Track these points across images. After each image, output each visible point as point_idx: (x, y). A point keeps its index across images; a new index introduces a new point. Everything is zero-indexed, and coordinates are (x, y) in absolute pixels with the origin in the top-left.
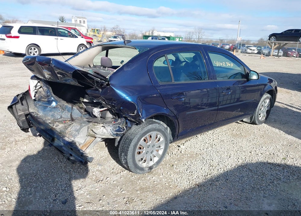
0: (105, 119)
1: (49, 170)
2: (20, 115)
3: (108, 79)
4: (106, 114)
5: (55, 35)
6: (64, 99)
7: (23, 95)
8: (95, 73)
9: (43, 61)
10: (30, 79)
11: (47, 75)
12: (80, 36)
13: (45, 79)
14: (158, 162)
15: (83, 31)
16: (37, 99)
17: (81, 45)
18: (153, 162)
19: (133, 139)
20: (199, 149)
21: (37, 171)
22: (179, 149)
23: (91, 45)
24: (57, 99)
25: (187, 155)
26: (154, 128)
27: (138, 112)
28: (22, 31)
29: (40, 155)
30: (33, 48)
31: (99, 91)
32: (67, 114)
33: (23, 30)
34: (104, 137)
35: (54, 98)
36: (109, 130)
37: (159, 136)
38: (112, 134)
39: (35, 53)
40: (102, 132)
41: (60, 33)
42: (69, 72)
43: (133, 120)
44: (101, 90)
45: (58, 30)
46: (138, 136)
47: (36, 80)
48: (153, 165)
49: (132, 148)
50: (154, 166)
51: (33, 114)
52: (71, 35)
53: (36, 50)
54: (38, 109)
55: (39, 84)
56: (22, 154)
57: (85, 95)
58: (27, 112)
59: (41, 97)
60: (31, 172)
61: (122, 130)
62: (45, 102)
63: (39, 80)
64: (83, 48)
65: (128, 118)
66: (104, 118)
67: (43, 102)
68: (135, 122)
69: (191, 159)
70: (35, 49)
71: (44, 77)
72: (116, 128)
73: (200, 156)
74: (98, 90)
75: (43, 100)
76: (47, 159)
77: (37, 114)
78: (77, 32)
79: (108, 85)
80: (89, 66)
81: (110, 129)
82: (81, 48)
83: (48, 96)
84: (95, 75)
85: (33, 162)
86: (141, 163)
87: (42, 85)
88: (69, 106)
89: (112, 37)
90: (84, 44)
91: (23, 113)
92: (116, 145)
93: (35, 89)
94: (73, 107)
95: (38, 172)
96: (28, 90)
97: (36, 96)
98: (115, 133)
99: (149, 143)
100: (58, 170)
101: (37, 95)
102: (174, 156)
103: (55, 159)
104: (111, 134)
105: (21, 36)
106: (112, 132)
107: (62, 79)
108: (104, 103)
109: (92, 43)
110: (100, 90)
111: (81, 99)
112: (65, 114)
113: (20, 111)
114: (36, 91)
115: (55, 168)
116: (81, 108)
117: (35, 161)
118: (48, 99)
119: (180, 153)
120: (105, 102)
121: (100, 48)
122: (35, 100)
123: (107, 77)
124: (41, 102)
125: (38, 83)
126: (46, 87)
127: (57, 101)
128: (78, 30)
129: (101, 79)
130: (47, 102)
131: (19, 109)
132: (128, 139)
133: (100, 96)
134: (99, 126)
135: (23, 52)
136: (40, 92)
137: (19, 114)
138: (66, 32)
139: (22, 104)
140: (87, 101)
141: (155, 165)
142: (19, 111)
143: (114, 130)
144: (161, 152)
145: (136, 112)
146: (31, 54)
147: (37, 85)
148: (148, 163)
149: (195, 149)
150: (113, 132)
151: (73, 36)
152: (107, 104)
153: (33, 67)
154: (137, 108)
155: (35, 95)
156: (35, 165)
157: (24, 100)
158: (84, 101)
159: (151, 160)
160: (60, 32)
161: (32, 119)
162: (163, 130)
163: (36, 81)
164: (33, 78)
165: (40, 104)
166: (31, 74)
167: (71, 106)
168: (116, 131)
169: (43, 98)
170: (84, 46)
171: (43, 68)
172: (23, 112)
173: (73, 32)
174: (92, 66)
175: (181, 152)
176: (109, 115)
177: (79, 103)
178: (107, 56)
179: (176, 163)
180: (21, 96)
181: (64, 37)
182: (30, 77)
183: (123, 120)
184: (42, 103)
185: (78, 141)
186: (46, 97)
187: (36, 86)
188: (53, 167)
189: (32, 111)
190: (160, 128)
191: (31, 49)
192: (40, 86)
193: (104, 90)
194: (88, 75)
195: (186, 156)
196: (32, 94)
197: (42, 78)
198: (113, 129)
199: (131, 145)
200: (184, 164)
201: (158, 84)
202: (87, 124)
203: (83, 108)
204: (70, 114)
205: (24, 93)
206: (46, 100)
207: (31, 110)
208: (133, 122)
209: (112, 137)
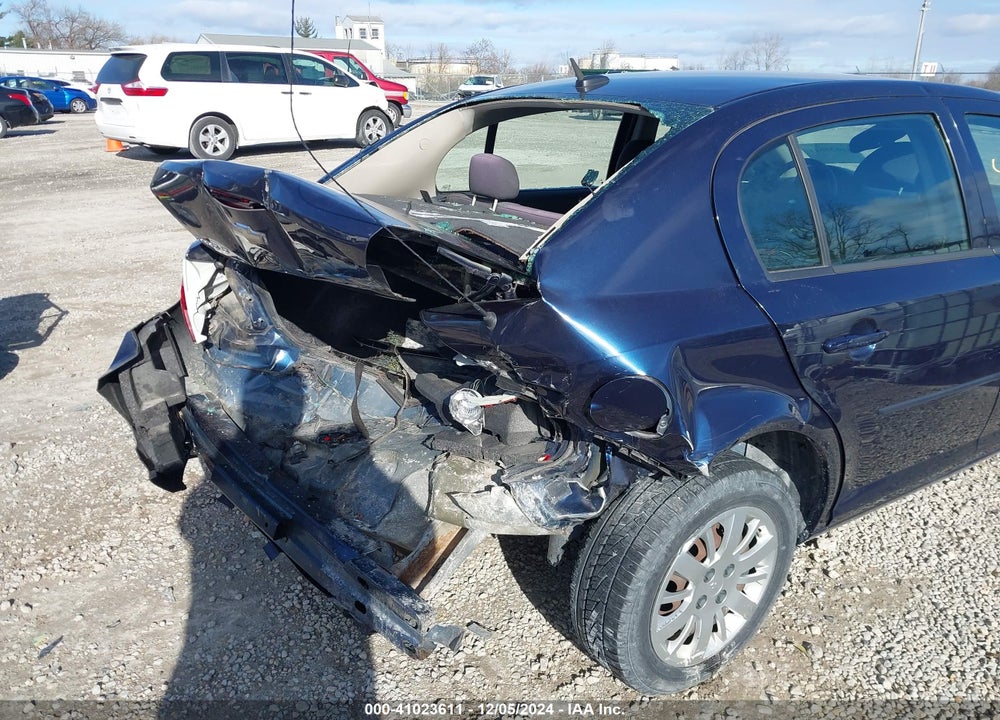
0: (506, 444)
1: (270, 654)
2: (150, 413)
3: (530, 266)
4: (506, 419)
5: (283, 80)
6: (325, 338)
7: (159, 325)
8: (465, 233)
9: (231, 184)
10: (185, 260)
11: (249, 241)
12: (365, 78)
13: (243, 261)
14: (743, 638)
15: (376, 63)
16: (215, 342)
17: (371, 111)
18: (724, 637)
19: (645, 551)
20: (903, 553)
21: (222, 654)
22: (811, 556)
23: (401, 110)
24: (294, 338)
25: (856, 589)
26: (742, 493)
27: (674, 426)
28: (175, 68)
29: (231, 572)
30: (211, 128)
31: (487, 323)
32: (336, 402)
33: (179, 67)
34: (505, 531)
35: (284, 336)
36: (531, 504)
37: (753, 526)
38: (543, 520)
39: (219, 145)
40: (498, 512)
41: (299, 71)
42: (350, 237)
43: (644, 458)
44: (496, 320)
45: (294, 62)
46: (669, 535)
47: (209, 261)
48: (721, 653)
49: (643, 592)
50: (726, 655)
51: (199, 405)
52: (335, 77)
53: (223, 134)
54: (221, 381)
55: (221, 278)
56: (165, 563)
57: (409, 320)
58: (177, 397)
59: (233, 330)
60: (197, 657)
61: (585, 500)
62: (248, 354)
63: (220, 264)
64: (375, 121)
65: (618, 449)
66: (498, 436)
67: (241, 352)
68: (650, 468)
69: (880, 611)
70: (217, 131)
71: (239, 250)
72: (558, 492)
73: (918, 595)
74: (480, 317)
75: (239, 342)
76: (258, 591)
77: (218, 406)
78: (353, 69)
79: (529, 292)
80: (425, 195)
81: (536, 500)
82: (370, 121)
83: (258, 328)
84: (466, 245)
85: (203, 607)
86: (672, 646)
87: (233, 283)
88: (346, 367)
89: (470, 79)
90: (378, 109)
91: (162, 400)
92: (553, 560)
93: (208, 301)
94: (364, 375)
95: (226, 658)
96: (178, 304)
97: (211, 327)
98: (560, 516)
99: (712, 559)
100: (304, 652)
101: (214, 325)
102: (800, 592)
103: (290, 595)
104: (538, 520)
105: (173, 86)
106: (543, 513)
107: (313, 261)
108: (504, 374)
109: (406, 102)
110: (492, 318)
111: (393, 339)
112: (330, 402)
113: (150, 391)
114: (209, 306)
115: (292, 643)
116: (393, 378)
117: (212, 599)
118: (261, 339)
119: (821, 575)
120: (512, 373)
121: (465, 116)
122: (207, 345)
123: (523, 258)
124: (230, 353)
125: (219, 275)
126: (251, 291)
127: (297, 347)
128: (357, 62)
129: (496, 268)
130: (255, 351)
131: (146, 387)
132: (620, 551)
133: (489, 348)
134: (480, 477)
135: (182, 142)
136: (227, 311)
137: (147, 405)
138: (320, 68)
139: (159, 364)
140: (417, 346)
141: (730, 648)
142: (144, 391)
143: (554, 500)
144: (755, 592)
145: (662, 425)
146: (206, 148)
147: (215, 283)
148: (702, 646)
149: (883, 554)
150: (547, 512)
151: (344, 81)
152: (520, 382)
153: (193, 207)
154: (669, 405)
155: (207, 323)
156: (212, 623)
157: (165, 343)
158: (404, 346)
159: (715, 629)
160: (300, 67)
161: (195, 426)
162: (777, 497)
163: (208, 268)
164: (197, 255)
165: (228, 358)
166: (188, 238)
167: (353, 371)
168: (563, 506)
169: (240, 336)
170: (381, 114)
171: (231, 212)
172: (162, 396)
173: (339, 65)
174: (432, 194)
175: (826, 572)
176: (522, 424)
177: (385, 354)
178: (489, 148)
179: (816, 630)
180: (152, 329)
181: (313, 84)
182: (185, 253)
183: (590, 454)
184: (237, 355)
185: (390, 534)
186: (251, 332)
187: (208, 289)
188: (285, 637)
189: (195, 392)
190: (766, 488)
191: (207, 131)
192: (224, 288)
193: (509, 317)
194: (441, 250)
195: (853, 594)
196: (196, 319)
197: (231, 254)
198: (547, 500)
199: (635, 580)
200: (858, 640)
201: (763, 281)
202: (426, 457)
203: (401, 378)
204: (351, 401)
205: (164, 315)
206: (252, 343)
207: (193, 387)
208: (643, 465)
209: (543, 532)
